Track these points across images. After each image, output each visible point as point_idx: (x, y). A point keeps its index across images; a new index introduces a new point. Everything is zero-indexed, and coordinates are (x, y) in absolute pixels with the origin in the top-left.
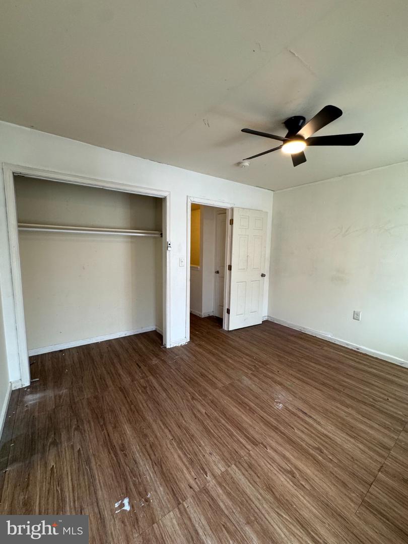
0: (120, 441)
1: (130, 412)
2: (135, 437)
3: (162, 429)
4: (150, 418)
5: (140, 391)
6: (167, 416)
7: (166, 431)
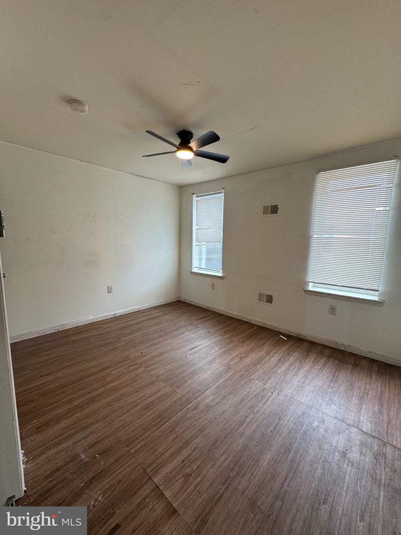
0: (283, 458)
1: (243, 472)
2: (270, 446)
3: (248, 425)
4: (241, 441)
5: (198, 480)
6: (231, 425)
7: (248, 420)
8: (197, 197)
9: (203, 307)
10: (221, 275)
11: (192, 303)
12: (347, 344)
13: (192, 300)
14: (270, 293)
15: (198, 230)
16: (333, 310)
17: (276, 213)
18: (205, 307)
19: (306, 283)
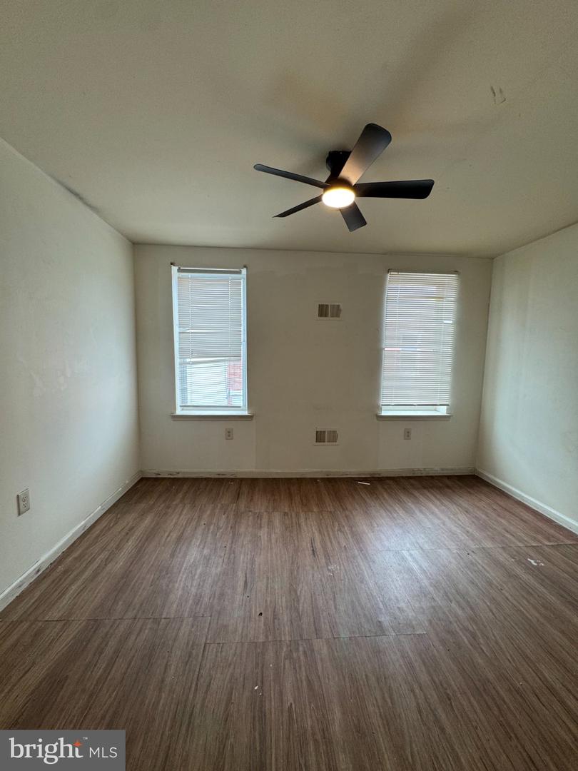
8: (179, 270)
9: (208, 476)
10: (246, 413)
11: (180, 476)
12: (421, 467)
13: (179, 470)
14: (333, 428)
15: (183, 335)
16: (407, 434)
17: (339, 317)
18: (212, 476)
19: (379, 408)
